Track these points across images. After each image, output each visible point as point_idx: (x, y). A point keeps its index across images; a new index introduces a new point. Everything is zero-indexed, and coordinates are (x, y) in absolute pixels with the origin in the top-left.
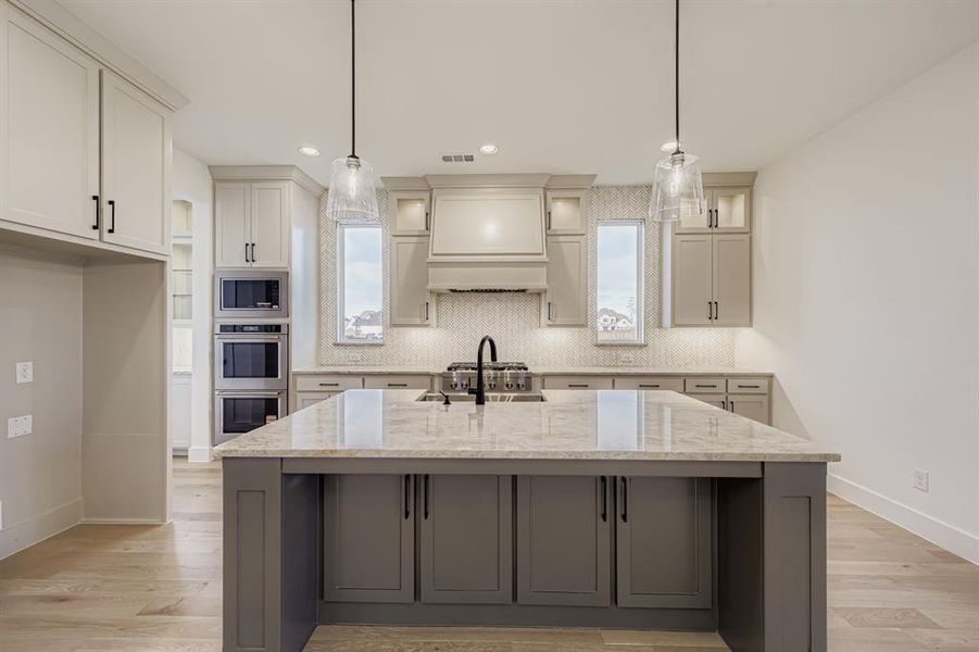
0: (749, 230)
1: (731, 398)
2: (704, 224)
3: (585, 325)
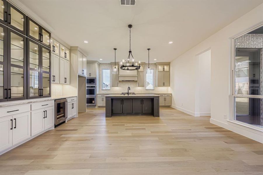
0: (169, 71)
1: (165, 97)
2: (162, 70)
3: (144, 86)
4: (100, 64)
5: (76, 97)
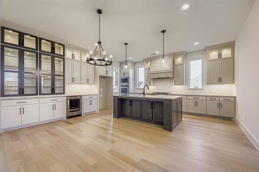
0: (233, 57)
1: (221, 102)
2: (217, 58)
3: (183, 84)
4: (134, 63)
5: (97, 96)
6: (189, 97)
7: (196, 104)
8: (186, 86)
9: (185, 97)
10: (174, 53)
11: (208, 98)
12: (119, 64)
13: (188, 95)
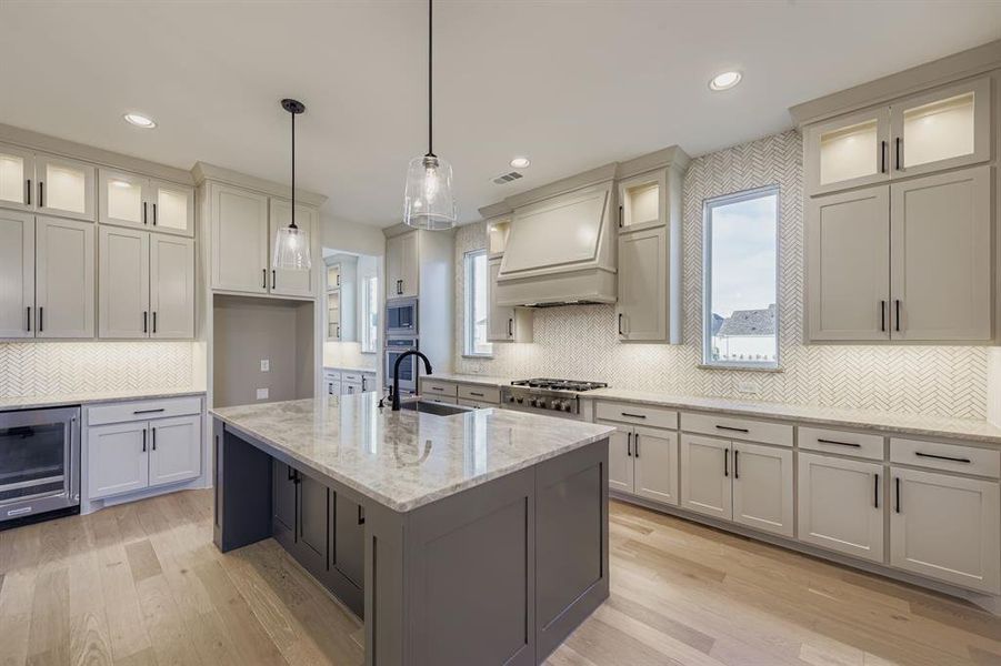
3: (666, 341)
4: (454, 234)
5: (194, 400)
6: (688, 421)
7: (732, 464)
8: (688, 351)
9: (669, 419)
10: (619, 166)
11: (807, 437)
12: (383, 238)
13: (686, 408)
